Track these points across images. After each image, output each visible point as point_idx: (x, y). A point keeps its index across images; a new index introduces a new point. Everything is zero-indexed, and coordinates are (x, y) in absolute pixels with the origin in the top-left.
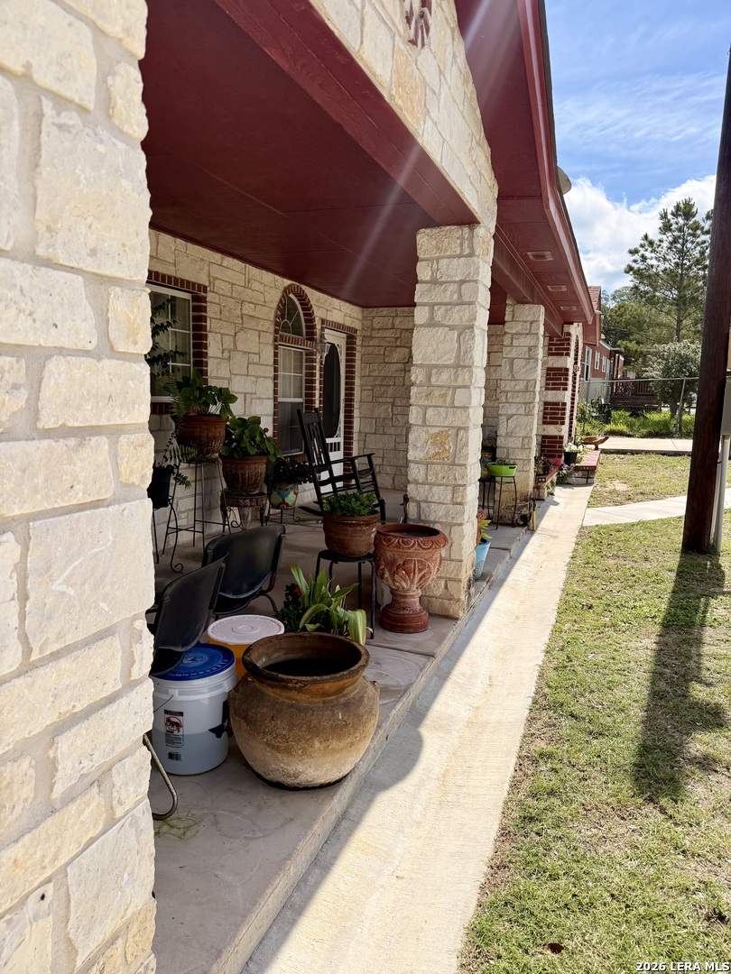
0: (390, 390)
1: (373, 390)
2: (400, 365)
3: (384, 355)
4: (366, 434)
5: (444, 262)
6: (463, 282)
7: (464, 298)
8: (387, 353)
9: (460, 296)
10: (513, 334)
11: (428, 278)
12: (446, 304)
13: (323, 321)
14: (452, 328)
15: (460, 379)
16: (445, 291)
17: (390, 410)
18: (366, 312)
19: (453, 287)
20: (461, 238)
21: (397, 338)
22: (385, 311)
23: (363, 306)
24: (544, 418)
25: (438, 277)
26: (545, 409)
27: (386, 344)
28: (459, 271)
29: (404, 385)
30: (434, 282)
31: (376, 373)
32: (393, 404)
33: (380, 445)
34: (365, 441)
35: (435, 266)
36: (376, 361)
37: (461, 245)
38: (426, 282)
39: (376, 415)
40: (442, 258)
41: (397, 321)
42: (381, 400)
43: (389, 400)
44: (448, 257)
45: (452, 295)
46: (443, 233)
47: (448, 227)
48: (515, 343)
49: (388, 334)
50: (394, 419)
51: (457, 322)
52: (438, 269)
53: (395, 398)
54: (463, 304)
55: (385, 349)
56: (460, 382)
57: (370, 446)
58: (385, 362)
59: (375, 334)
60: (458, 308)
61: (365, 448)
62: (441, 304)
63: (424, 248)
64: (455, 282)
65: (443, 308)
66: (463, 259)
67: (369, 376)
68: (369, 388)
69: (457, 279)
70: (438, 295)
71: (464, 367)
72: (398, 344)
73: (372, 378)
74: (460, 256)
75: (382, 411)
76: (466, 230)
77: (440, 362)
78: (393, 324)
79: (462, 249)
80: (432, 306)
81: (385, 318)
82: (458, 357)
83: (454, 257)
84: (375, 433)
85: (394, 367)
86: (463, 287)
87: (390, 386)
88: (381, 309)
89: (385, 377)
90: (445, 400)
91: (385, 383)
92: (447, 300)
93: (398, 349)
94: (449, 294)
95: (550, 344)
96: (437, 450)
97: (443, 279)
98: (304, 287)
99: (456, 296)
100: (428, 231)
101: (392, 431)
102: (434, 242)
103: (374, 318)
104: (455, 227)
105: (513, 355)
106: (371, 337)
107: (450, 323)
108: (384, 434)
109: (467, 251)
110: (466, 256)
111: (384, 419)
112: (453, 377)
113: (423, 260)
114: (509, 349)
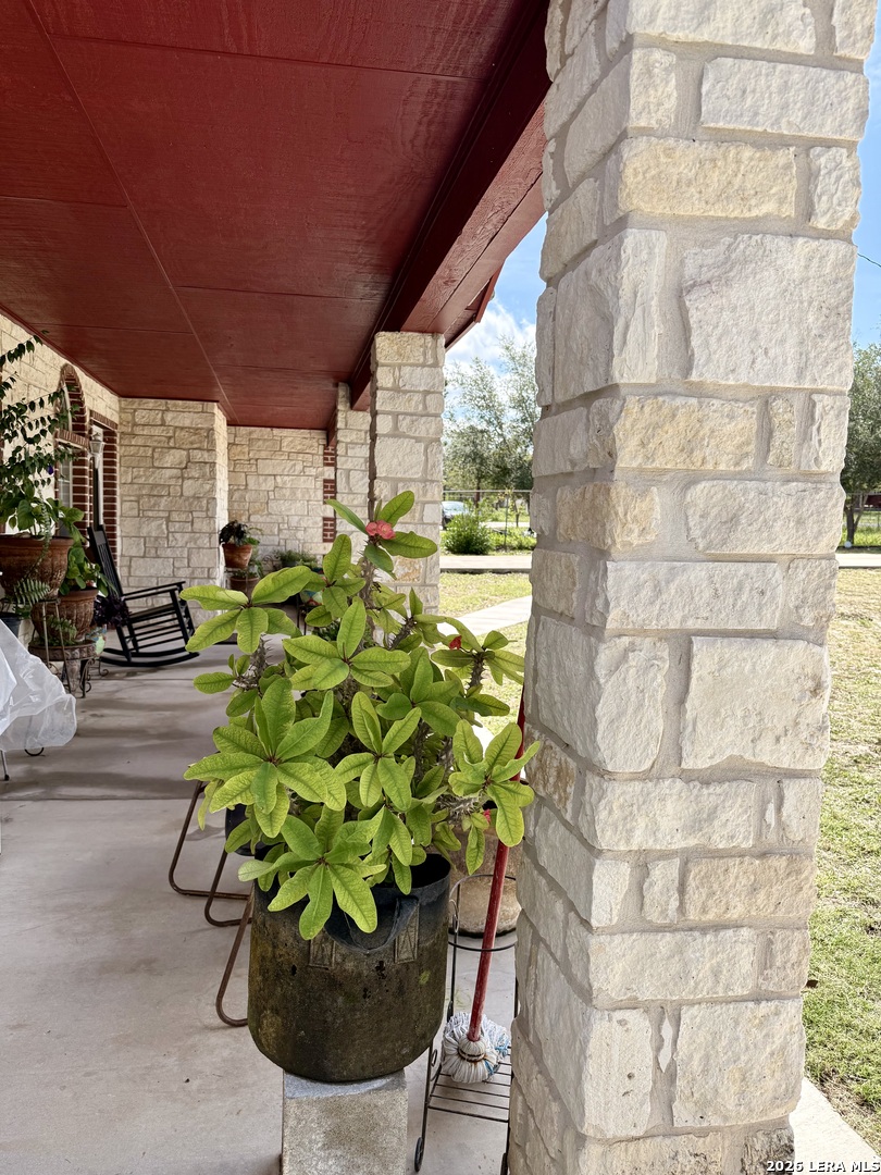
0: (164, 502)
1: (138, 502)
2: (175, 471)
3: (153, 457)
4: (131, 558)
5: (406, 370)
6: (427, 393)
7: (429, 409)
8: (156, 455)
9: (425, 407)
10: (347, 444)
11: (389, 385)
12: (412, 415)
13: (91, 412)
14: (418, 440)
15: (429, 494)
16: (409, 400)
17: (164, 526)
18: (125, 402)
19: (417, 398)
20: (424, 346)
21: (170, 438)
22: (151, 403)
23: (122, 394)
24: (325, 535)
25: (401, 385)
26: (325, 525)
27: (155, 444)
28: (423, 381)
29: (182, 495)
30: (397, 389)
31: (142, 480)
32: (168, 520)
33: (153, 572)
34: (130, 567)
35: (397, 373)
36: (141, 465)
37: (425, 354)
38: (387, 389)
39: (144, 532)
40: (405, 365)
41: (169, 417)
42: (150, 514)
43: (162, 514)
44: (412, 365)
45: (417, 406)
46: (405, 339)
47: (410, 334)
48: (350, 452)
49: (157, 431)
50: (171, 538)
51: (423, 434)
52: (400, 377)
53: (170, 511)
54: (428, 415)
55: (154, 451)
56: (428, 498)
57: (138, 573)
58: (154, 467)
59: (138, 430)
60: (424, 419)
61: (130, 575)
62: (406, 414)
63: (384, 353)
64: (419, 392)
65: (408, 419)
66: (426, 369)
67: (131, 483)
68: (133, 498)
69: (421, 389)
70: (401, 404)
71: (432, 481)
72: (171, 444)
73: (136, 486)
74: (423, 365)
75: (152, 528)
76: (429, 338)
77: (407, 476)
78: (163, 419)
79: (425, 357)
80: (396, 415)
81: (153, 413)
82: (425, 470)
83: (417, 365)
84: (144, 557)
85: (168, 473)
86: (428, 397)
87: (163, 496)
88: (145, 400)
89: (154, 486)
90: (414, 516)
91: (155, 493)
92: (412, 410)
93: (172, 451)
94: (415, 404)
95: (325, 454)
96: (406, 570)
97: (407, 388)
98: (77, 369)
99: (421, 407)
100: (388, 334)
101: (169, 552)
102: (395, 347)
103: (135, 410)
104: (416, 334)
105: (349, 465)
106: (134, 435)
107: (417, 435)
108: (158, 557)
109: (430, 361)
110: (430, 366)
111: (156, 538)
112: (421, 492)
113: (383, 365)
114: (343, 459)
